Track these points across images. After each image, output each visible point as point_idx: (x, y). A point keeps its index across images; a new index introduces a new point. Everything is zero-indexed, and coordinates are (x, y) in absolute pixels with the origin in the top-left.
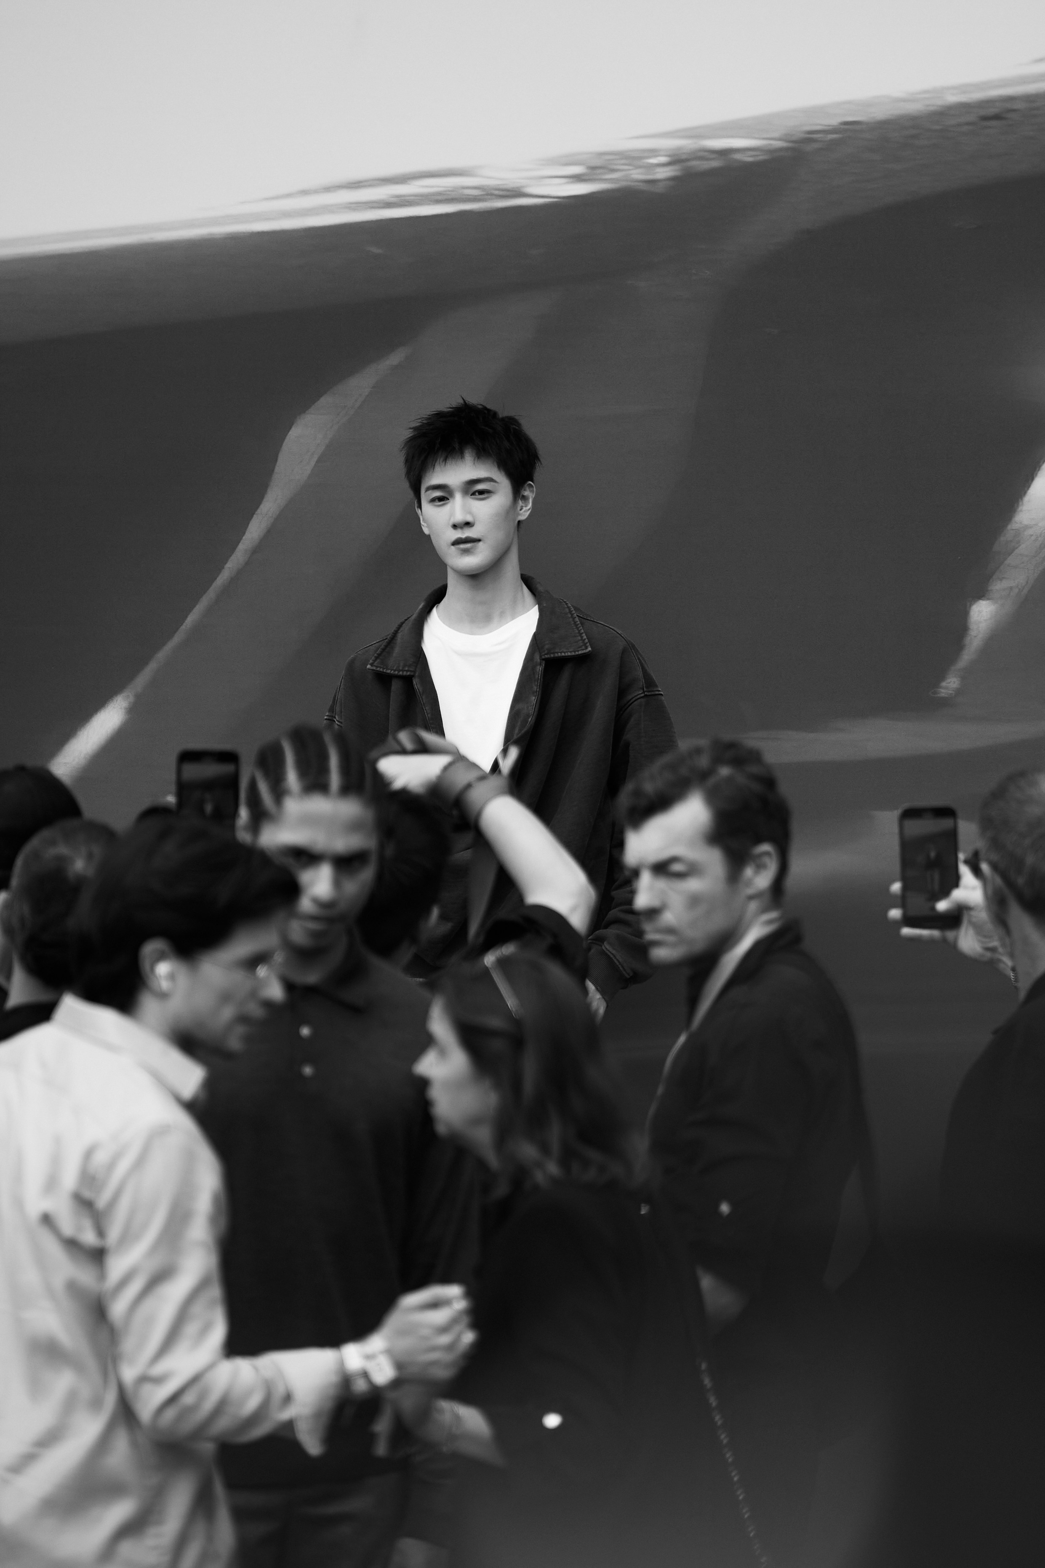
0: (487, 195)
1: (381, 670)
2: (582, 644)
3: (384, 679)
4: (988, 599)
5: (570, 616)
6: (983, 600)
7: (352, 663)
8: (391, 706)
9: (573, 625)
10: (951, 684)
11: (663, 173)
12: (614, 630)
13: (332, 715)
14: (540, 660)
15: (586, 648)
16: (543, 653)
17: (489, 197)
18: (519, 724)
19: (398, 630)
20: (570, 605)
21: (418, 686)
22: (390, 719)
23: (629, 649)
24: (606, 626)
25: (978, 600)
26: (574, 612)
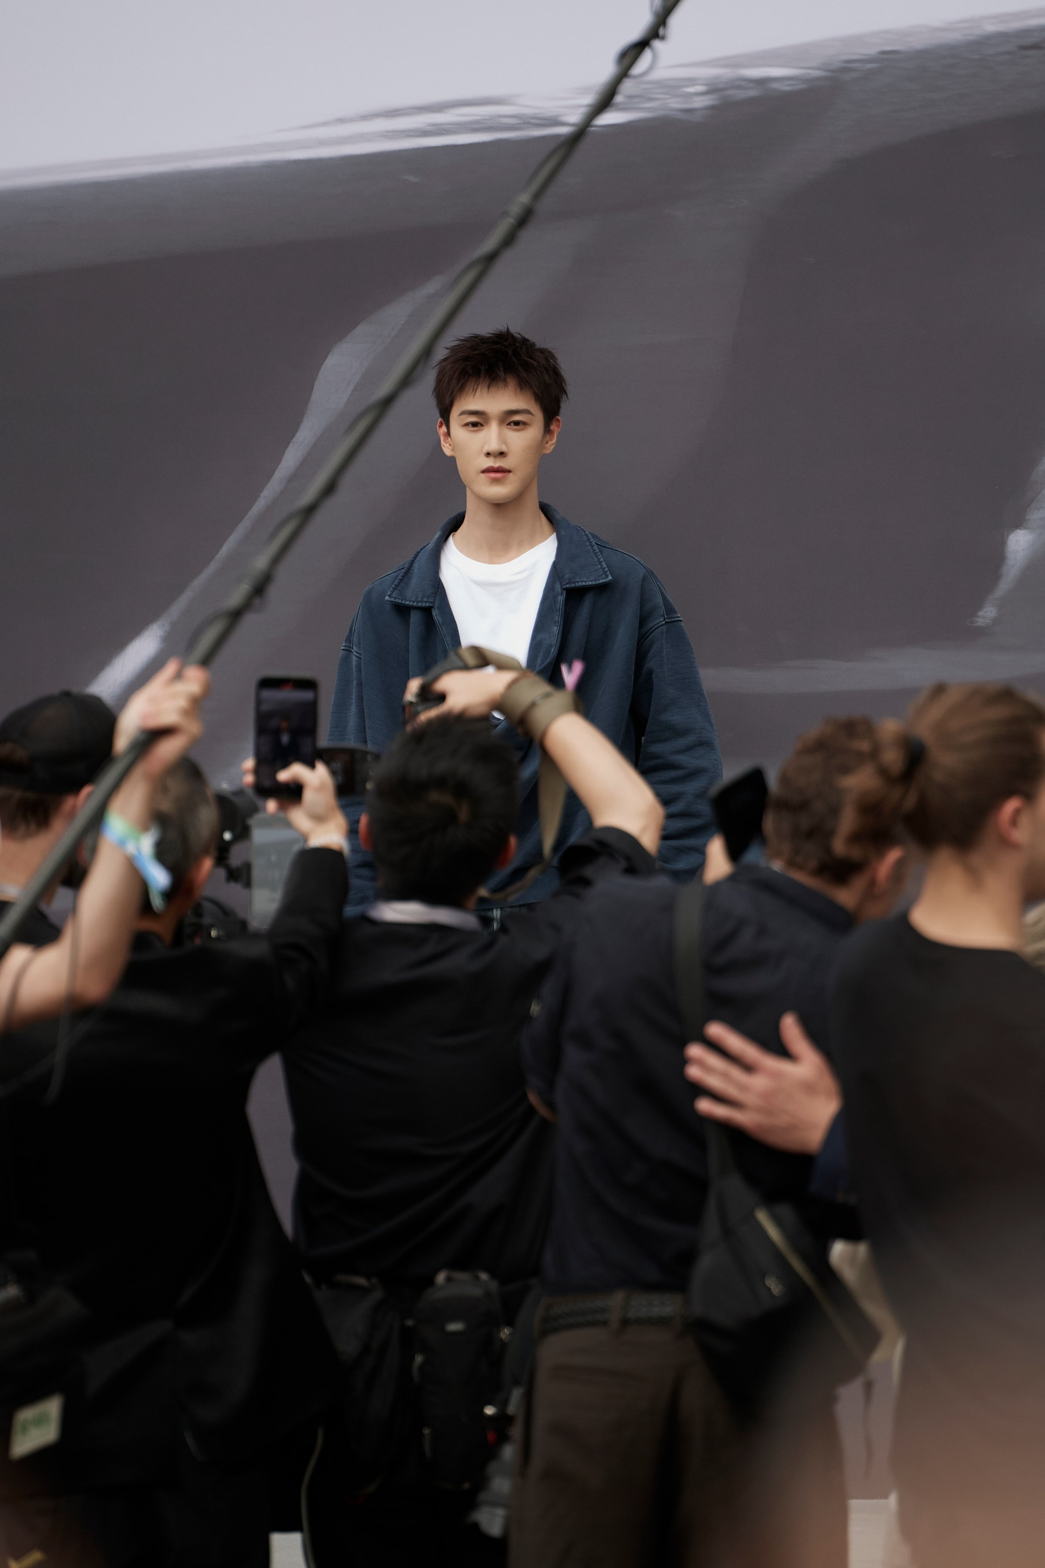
0: (524, 123)
1: (400, 601)
2: (601, 573)
3: (402, 611)
4: (1026, 528)
5: (588, 544)
6: (1020, 529)
7: (369, 594)
8: (410, 638)
9: (592, 553)
10: (988, 613)
11: (700, 102)
12: (633, 558)
13: (349, 645)
14: (561, 589)
15: (607, 577)
16: (564, 583)
17: (526, 125)
18: (541, 654)
19: (414, 560)
20: (587, 533)
21: (438, 617)
22: (410, 651)
23: (649, 576)
24: (625, 554)
25: (1015, 530)
26: (592, 540)
